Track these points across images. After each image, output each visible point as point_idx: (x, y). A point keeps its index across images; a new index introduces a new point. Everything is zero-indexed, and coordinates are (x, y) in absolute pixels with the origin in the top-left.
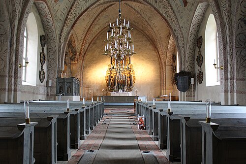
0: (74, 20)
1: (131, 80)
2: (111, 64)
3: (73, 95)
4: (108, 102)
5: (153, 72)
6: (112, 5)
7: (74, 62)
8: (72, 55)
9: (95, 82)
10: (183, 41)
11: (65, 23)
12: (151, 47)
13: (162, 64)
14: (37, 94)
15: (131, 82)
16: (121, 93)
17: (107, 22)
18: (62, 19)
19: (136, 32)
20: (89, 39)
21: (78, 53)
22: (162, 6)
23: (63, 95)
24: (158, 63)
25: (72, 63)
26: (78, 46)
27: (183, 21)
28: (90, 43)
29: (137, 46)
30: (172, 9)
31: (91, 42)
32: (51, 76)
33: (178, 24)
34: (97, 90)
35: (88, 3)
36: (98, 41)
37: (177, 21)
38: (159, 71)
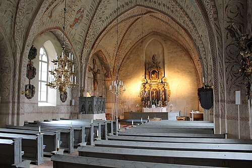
0: (93, 40)
1: (165, 95)
2: (145, 78)
3: (93, 113)
4: (137, 119)
5: (189, 85)
6: (138, 19)
7: (108, 79)
8: (105, 71)
9: (130, 98)
10: (205, 51)
11: (84, 44)
12: (186, 58)
13: (199, 76)
14: (57, 113)
15: (165, 97)
16: (154, 109)
17: (139, 36)
18: (81, 41)
19: (169, 43)
20: (122, 54)
21: (112, 70)
22: (179, 16)
23: (83, 113)
24: (195, 74)
25: (106, 79)
26: (110, 62)
27: (202, 29)
28: (124, 59)
29: (171, 57)
30: (188, 17)
31: (125, 57)
32: (75, 96)
33: (198, 33)
34: (132, 106)
35: (105, 22)
36: (132, 56)
37: (196, 30)
38: (196, 84)
